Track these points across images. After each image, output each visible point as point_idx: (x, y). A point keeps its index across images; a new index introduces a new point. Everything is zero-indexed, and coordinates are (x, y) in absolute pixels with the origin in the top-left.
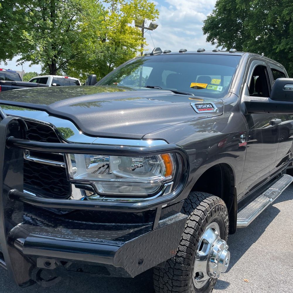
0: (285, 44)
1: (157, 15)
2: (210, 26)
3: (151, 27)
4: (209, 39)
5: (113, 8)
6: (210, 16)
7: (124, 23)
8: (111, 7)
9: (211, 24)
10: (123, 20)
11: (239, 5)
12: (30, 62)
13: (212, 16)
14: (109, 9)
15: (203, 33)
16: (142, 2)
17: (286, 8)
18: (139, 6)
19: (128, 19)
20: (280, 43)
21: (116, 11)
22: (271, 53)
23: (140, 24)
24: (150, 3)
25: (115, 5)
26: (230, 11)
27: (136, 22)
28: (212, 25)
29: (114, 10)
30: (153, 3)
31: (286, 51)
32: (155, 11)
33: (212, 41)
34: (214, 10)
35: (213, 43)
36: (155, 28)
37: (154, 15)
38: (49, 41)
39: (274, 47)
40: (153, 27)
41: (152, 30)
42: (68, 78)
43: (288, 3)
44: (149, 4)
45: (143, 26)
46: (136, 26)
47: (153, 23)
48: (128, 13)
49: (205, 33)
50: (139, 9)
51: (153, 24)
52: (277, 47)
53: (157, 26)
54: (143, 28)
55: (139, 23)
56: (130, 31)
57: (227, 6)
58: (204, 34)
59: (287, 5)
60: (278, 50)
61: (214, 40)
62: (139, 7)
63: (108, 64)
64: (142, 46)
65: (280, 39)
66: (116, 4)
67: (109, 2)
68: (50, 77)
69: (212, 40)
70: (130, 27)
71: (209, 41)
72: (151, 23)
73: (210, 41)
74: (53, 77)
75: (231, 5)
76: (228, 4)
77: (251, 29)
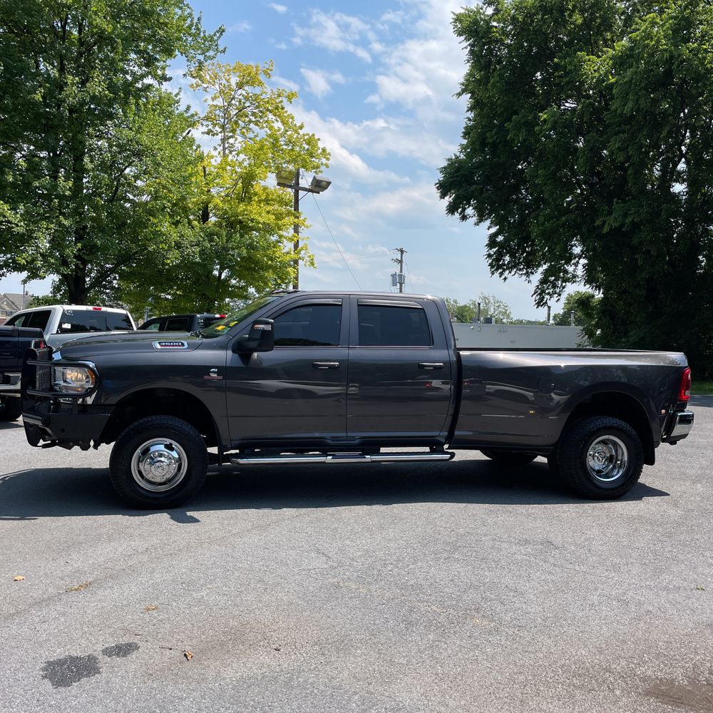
0: (621, 214)
1: (324, 161)
2: (452, 179)
3: (315, 186)
4: (452, 209)
5: (224, 146)
6: (454, 158)
7: (248, 179)
8: (220, 145)
9: (456, 174)
10: (246, 173)
11: (513, 132)
12: (25, 274)
13: (458, 157)
14: (215, 149)
15: (439, 194)
16: (289, 133)
17: (614, 137)
18: (282, 141)
19: (258, 170)
20: (610, 213)
21: (234, 153)
22: (594, 236)
23: (289, 180)
24: (308, 134)
25: (231, 141)
26: (494, 146)
27: (279, 176)
28: (457, 176)
29: (227, 152)
30: (313, 135)
31: (624, 229)
32: (320, 151)
33: (461, 212)
34: (461, 145)
35: (464, 218)
36: (325, 188)
37: (317, 160)
38: (63, 224)
39: (598, 223)
40: (319, 186)
41: (319, 193)
42: (100, 309)
43: (620, 125)
44: (306, 137)
45: (298, 183)
46: (279, 184)
47: (317, 178)
48: (256, 157)
49: (443, 196)
50: (285, 147)
51: (318, 180)
52: (604, 223)
53: (329, 183)
54: (297, 188)
55: (285, 178)
56: (264, 198)
57: (488, 135)
58: (441, 198)
59: (617, 129)
60: (606, 230)
61: (464, 209)
62: (283, 143)
63: (216, 273)
64: (296, 230)
65: (610, 204)
66: (232, 137)
67: (217, 134)
68: (55, 309)
69: (460, 209)
70: (265, 189)
71: (453, 214)
72: (314, 178)
73: (456, 213)
74: (64, 310)
75: (496, 134)
76: (489, 131)
77: (545, 185)
